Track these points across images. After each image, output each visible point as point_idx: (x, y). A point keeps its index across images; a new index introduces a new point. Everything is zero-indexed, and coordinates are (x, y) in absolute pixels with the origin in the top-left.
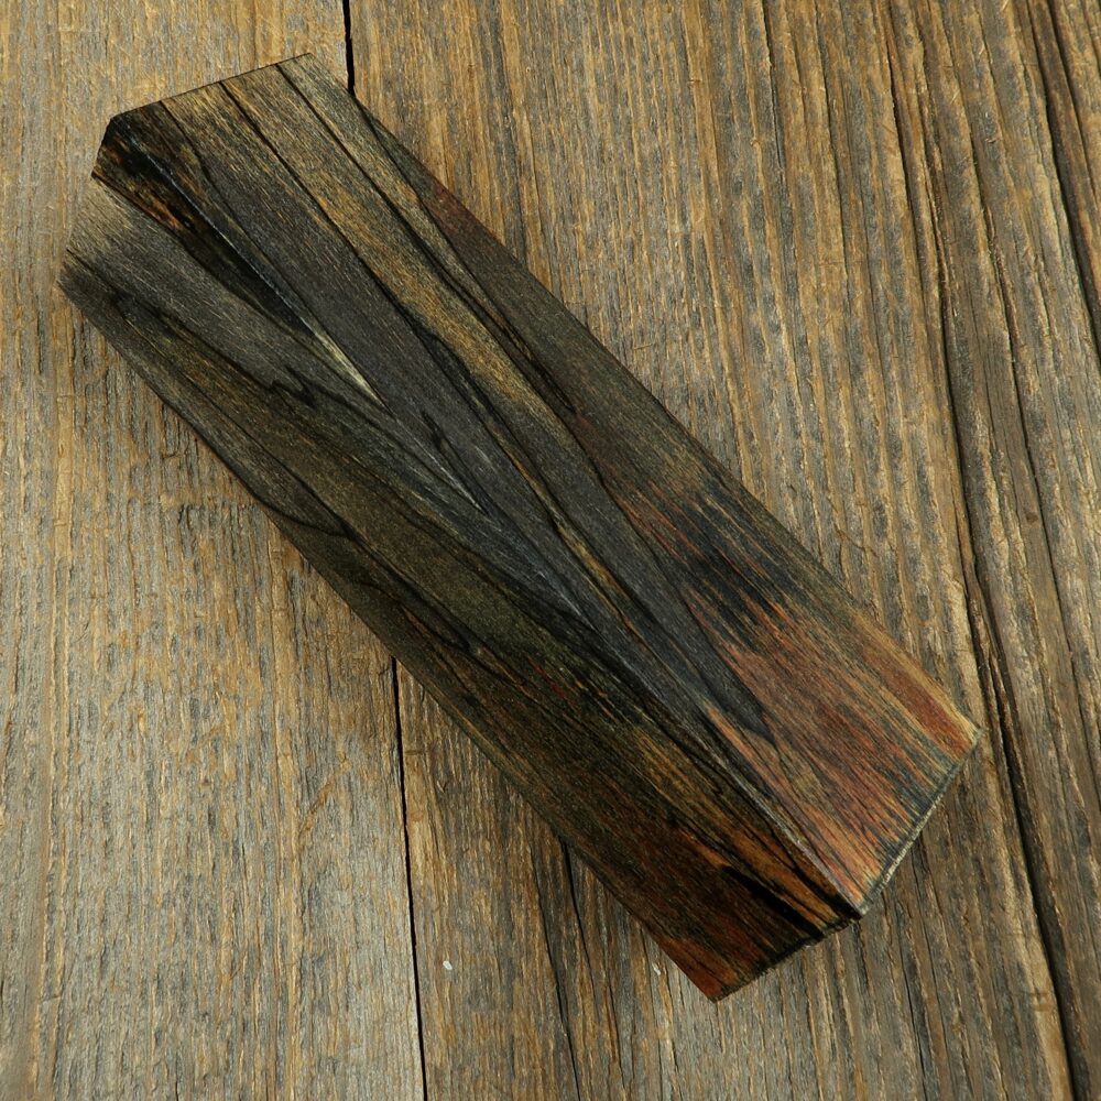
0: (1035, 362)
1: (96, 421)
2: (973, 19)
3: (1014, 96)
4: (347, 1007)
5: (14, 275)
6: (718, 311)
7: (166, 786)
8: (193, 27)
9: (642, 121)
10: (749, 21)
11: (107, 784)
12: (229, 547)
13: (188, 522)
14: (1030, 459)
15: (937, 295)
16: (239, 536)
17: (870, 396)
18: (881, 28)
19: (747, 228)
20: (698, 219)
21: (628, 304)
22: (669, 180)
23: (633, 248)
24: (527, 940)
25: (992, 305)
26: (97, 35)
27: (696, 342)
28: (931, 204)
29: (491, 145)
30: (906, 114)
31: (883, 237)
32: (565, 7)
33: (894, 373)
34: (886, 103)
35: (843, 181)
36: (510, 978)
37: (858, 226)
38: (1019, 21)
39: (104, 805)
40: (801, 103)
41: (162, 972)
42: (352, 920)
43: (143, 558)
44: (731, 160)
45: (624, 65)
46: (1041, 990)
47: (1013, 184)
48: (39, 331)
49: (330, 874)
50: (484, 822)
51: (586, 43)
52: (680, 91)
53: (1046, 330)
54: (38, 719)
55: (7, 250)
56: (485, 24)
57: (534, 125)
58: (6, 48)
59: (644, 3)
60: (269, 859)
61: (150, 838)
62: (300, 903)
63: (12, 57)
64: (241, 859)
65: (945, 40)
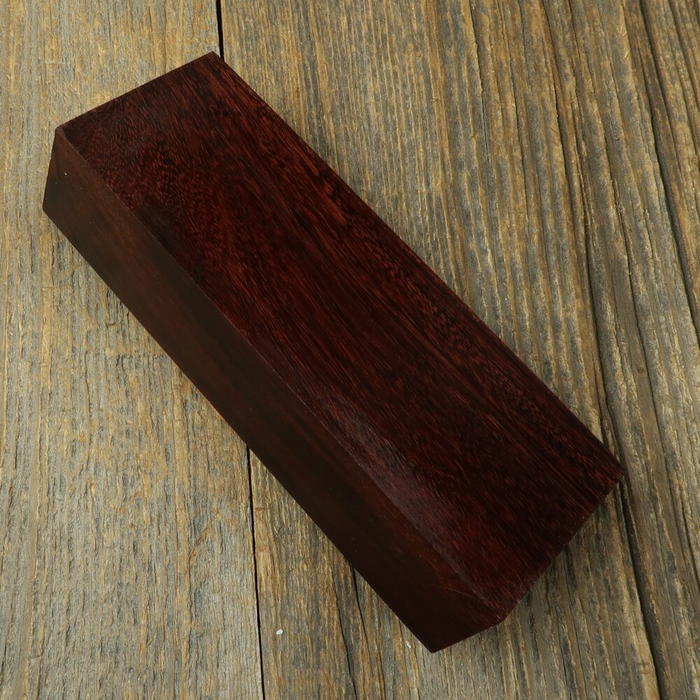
0: (643, 275)
1: (66, 303)
2: (607, 64)
3: (631, 111)
4: (218, 665)
5: (16, 213)
6: (449, 241)
7: (108, 528)
8: (127, 62)
9: (403, 124)
10: (469, 63)
11: (71, 526)
12: (147, 382)
13: (122, 366)
14: (640, 334)
15: (583, 233)
16: (154, 375)
17: (542, 294)
18: (550, 68)
19: (467, 190)
20: (437, 185)
22: (419, 160)
23: (397, 201)
24: (329, 625)
25: (617, 239)
26: (69, 66)
27: (435, 259)
28: (580, 177)
30: (565, 121)
31: (550, 197)
32: (357, 53)
33: (556, 280)
34: (553, 115)
35: (526, 162)
36: (318, 649)
37: (535, 190)
38: (634, 65)
39: (69, 539)
40: (500, 114)
41: (104, 642)
42: (221, 611)
43: (94, 387)
44: (457, 148)
45: (392, 89)
46: (645, 662)
47: (630, 165)
48: (32, 247)
49: (208, 583)
50: (303, 553)
51: (369, 75)
52: (426, 105)
53: (650, 255)
54: (29, 486)
55: (13, 197)
56: (307, 62)
57: (336, 125)
58: (12, 73)
59: (404, 51)
60: (171, 573)
61: (97, 560)
62: (189, 601)
63: (16, 78)
64: (153, 573)
65: (589, 76)
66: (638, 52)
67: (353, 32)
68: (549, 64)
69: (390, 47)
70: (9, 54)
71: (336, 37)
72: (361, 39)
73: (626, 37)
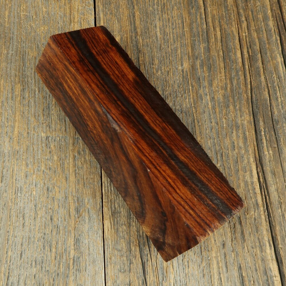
0: (276, 106)
1: (26, 113)
2: (260, 16)
3: (271, 36)
4: (86, 271)
5: (6, 75)
6: (191, 89)
7: (40, 209)
8: (55, 14)
9: (172, 40)
10: (201, 15)
11: (24, 208)
12: (59, 147)
13: (49, 141)
14: (274, 131)
15: (250, 88)
16: (62, 144)
17: (231, 113)
18: (236, 18)
19: (199, 68)
20: (186, 65)
21: (167, 87)
22: (178, 55)
23: (168, 72)
24: (135, 253)
25: (264, 90)
26: (30, 15)
27: (184, 98)
28: (248, 64)
29: (131, 45)
30: (242, 40)
31: (235, 72)
32: (152, 11)
33: (237, 107)
34: (236, 37)
35: (225, 57)
36: (130, 264)
37: (229, 69)
38: (273, 16)
39: (23, 213)
40: (214, 36)
41: (36, 259)
42: (88, 247)
43: (36, 149)
44: (195, 50)
45: (167, 25)
46: (276, 275)
47: (270, 59)
48: (12, 90)
49: (82, 235)
50: (124, 221)
51: (157, 20)
52: (182, 32)
53: (279, 97)
54: (7, 190)
55: (5, 69)
56: (131, 14)
57: (143, 40)
58: (7, 18)
59: (173, 10)
60: (66, 230)
61: (35, 223)
62: (74, 242)
63: (8, 20)
64: (59, 229)
65: (253, 21)
66: (274, 11)
67: (151, 2)
68: (235, 16)
69: (167, 8)
70: (6, 10)
71: (144, 4)
72: (154, 5)
73: (269, 5)
